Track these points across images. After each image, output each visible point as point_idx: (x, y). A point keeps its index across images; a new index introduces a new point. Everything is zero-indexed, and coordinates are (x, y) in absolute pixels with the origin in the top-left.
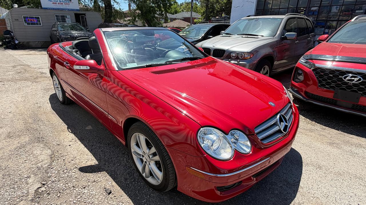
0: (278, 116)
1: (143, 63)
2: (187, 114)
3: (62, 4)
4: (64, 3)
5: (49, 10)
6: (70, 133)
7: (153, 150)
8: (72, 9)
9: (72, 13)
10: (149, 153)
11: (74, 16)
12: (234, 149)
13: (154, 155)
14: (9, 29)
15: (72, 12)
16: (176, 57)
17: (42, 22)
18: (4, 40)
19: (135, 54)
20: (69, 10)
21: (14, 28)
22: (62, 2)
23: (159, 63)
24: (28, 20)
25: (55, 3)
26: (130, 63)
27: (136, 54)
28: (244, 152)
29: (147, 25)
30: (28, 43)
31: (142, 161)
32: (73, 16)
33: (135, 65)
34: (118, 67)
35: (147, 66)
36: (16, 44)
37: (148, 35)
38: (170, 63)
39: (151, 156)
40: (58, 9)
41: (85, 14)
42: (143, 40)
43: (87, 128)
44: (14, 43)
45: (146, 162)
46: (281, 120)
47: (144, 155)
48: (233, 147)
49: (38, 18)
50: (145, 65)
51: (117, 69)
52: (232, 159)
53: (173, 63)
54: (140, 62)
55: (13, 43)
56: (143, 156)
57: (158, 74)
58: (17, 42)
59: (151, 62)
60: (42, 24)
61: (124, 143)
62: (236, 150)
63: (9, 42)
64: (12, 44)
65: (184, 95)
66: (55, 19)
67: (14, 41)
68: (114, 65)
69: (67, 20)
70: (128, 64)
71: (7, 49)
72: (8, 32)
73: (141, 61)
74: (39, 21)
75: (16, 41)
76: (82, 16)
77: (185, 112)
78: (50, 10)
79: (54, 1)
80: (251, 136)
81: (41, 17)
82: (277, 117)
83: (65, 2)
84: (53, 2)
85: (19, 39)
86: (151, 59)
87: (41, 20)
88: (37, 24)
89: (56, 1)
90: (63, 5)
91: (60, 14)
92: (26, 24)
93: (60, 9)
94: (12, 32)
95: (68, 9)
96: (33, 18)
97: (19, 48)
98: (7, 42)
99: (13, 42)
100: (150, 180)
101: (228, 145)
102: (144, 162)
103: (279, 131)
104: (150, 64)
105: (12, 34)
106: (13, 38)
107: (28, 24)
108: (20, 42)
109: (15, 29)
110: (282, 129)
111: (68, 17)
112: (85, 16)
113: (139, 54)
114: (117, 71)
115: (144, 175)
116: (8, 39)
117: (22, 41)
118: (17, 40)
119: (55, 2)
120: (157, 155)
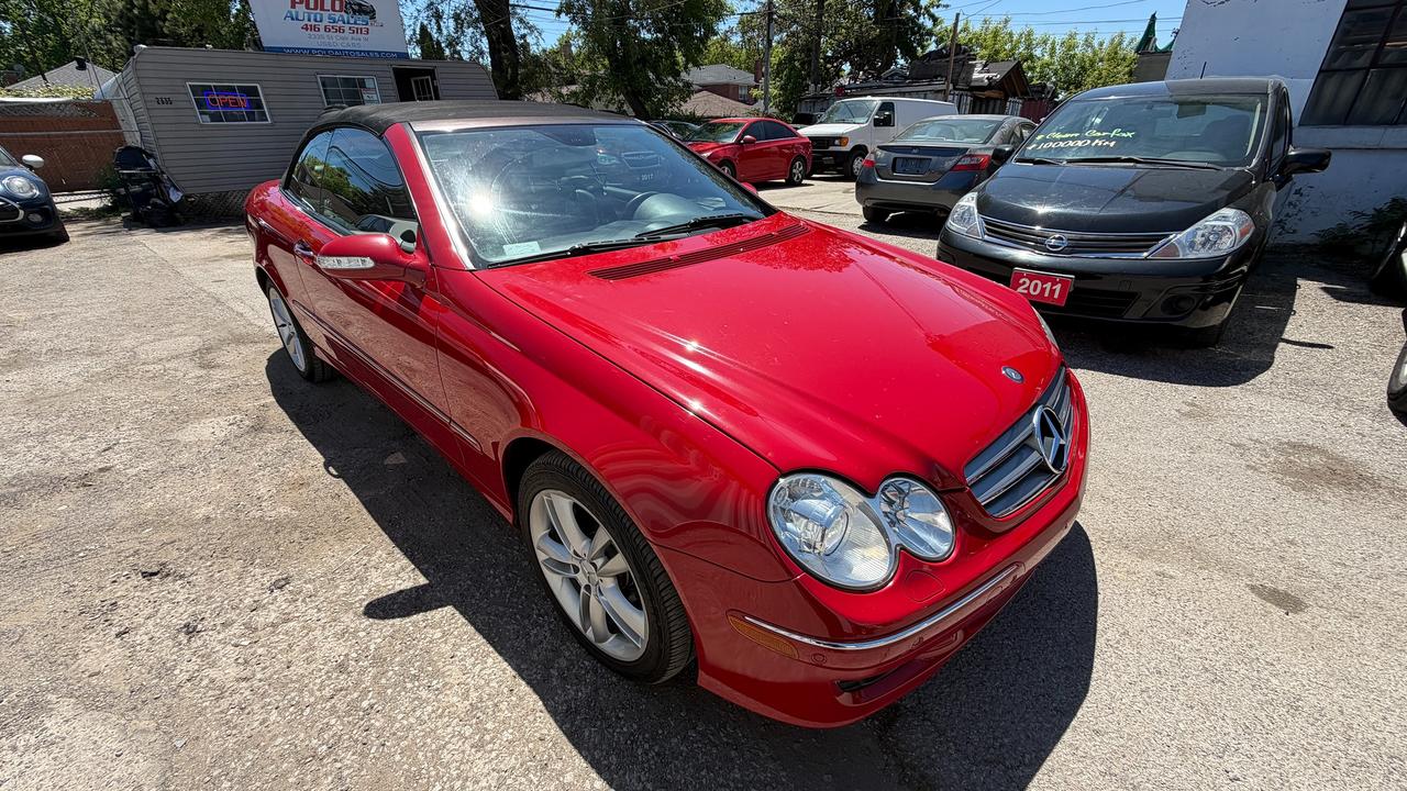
0: (1036, 419)
1: (560, 240)
2: (706, 412)
3: (340, 30)
4: (347, 26)
5: (287, 58)
6: (334, 476)
7: (603, 537)
8: (379, 53)
9: (386, 68)
10: (591, 551)
11: (393, 80)
12: (898, 545)
13: (609, 552)
14: (133, 139)
15: (386, 62)
16: (671, 216)
17: (269, 109)
18: (122, 191)
19: (531, 210)
20: (368, 55)
21: (159, 135)
22: (340, 23)
23: (614, 240)
24: (214, 101)
25: (314, 28)
26: (514, 242)
27: (536, 211)
28: (931, 555)
29: (630, 111)
30: (222, 197)
31: (575, 584)
32: (390, 80)
33: (532, 249)
34: (473, 257)
35: (575, 252)
36: (175, 207)
37: (573, 144)
38: (654, 238)
39: (599, 562)
40: (328, 53)
41: (431, 72)
42: (559, 161)
43: (390, 460)
44: (163, 201)
45: (588, 588)
46: (1045, 431)
47: (577, 564)
48: (895, 540)
49: (253, 91)
50: (568, 248)
51: (470, 266)
52: (891, 584)
53: (663, 237)
54: (548, 236)
55: (159, 201)
56: (576, 570)
57: (614, 278)
58: (175, 197)
59: (588, 236)
60: (271, 116)
61: (509, 517)
62: (903, 548)
63: (143, 198)
64: (154, 205)
65: (692, 346)
66: (320, 96)
67: (162, 191)
68: (460, 251)
69: (365, 97)
70: (511, 246)
71: (138, 227)
72: (134, 156)
73: (554, 235)
74: (260, 106)
75: (171, 193)
76: (422, 80)
77: (696, 405)
78: (298, 58)
79: (309, 20)
80: (954, 498)
81: (263, 88)
82: (1031, 422)
83: (352, 21)
84: (306, 22)
85: (183, 184)
86: (588, 225)
87: (267, 102)
88: (251, 117)
89: (316, 20)
90: (343, 35)
91: (342, 71)
92: (207, 118)
93: (334, 51)
94: (150, 156)
95: (364, 52)
96: (231, 90)
97: (187, 220)
98: (135, 195)
99: (158, 197)
100: (611, 646)
101: (876, 533)
102: (583, 590)
103: (1040, 470)
104: (585, 244)
105: (151, 162)
106: (155, 179)
107: (215, 117)
108: (187, 196)
109: (161, 142)
110: (1049, 462)
111: (369, 84)
112: (434, 78)
113: (545, 211)
114: (471, 271)
115: (589, 634)
116: (139, 182)
117: (196, 191)
118: (176, 188)
119: (313, 23)
120: (617, 553)
